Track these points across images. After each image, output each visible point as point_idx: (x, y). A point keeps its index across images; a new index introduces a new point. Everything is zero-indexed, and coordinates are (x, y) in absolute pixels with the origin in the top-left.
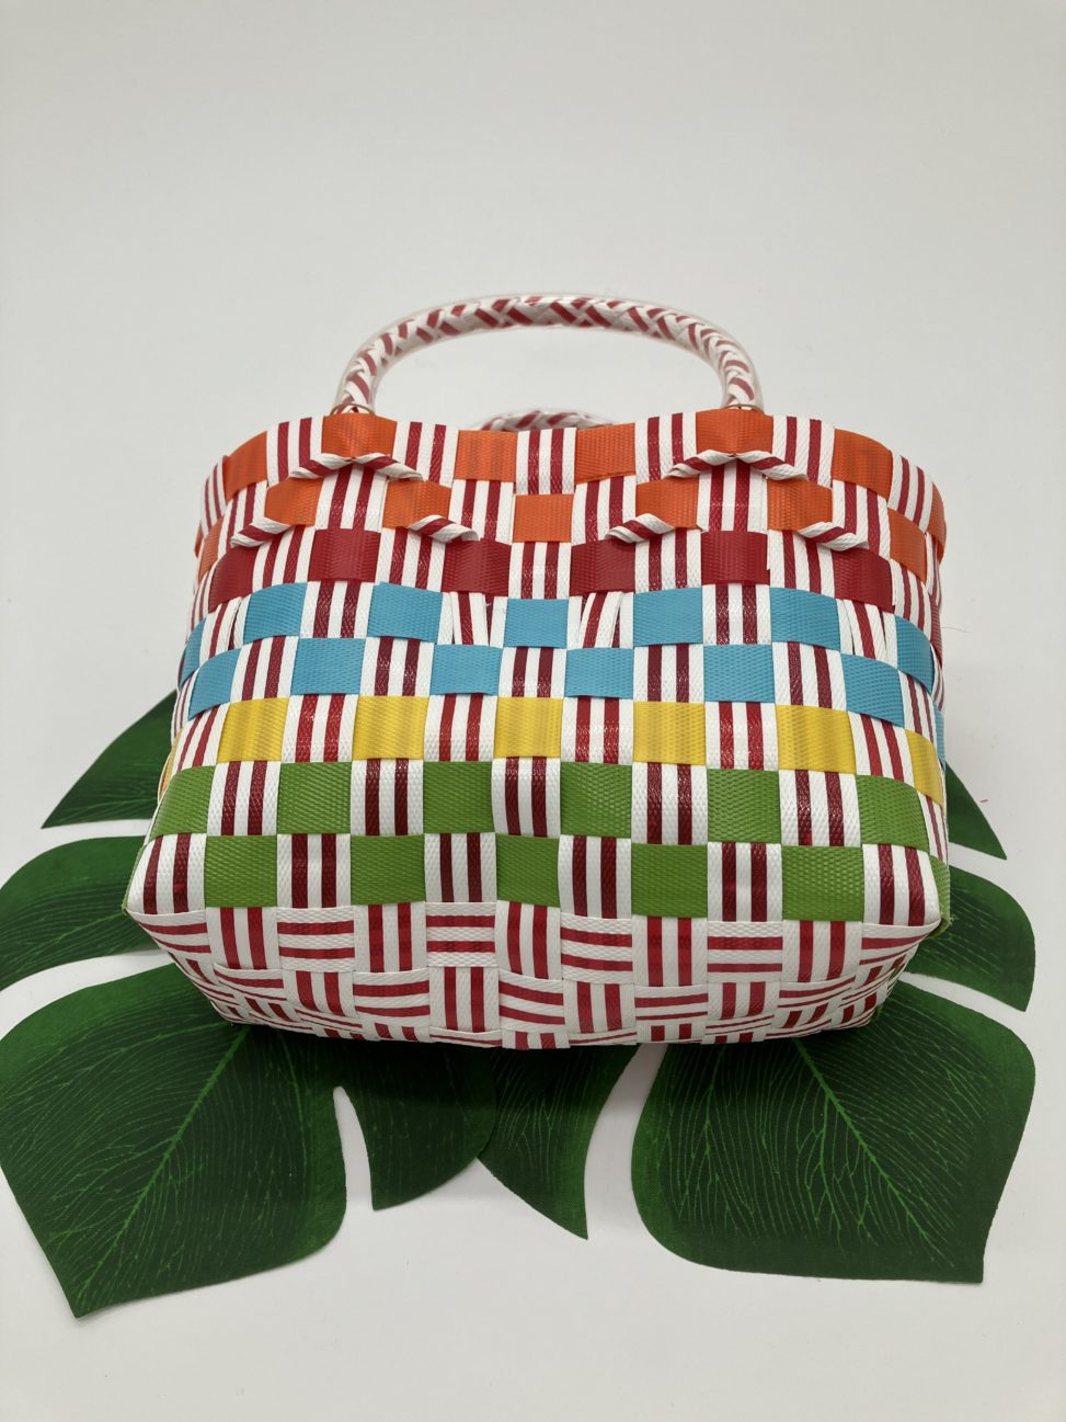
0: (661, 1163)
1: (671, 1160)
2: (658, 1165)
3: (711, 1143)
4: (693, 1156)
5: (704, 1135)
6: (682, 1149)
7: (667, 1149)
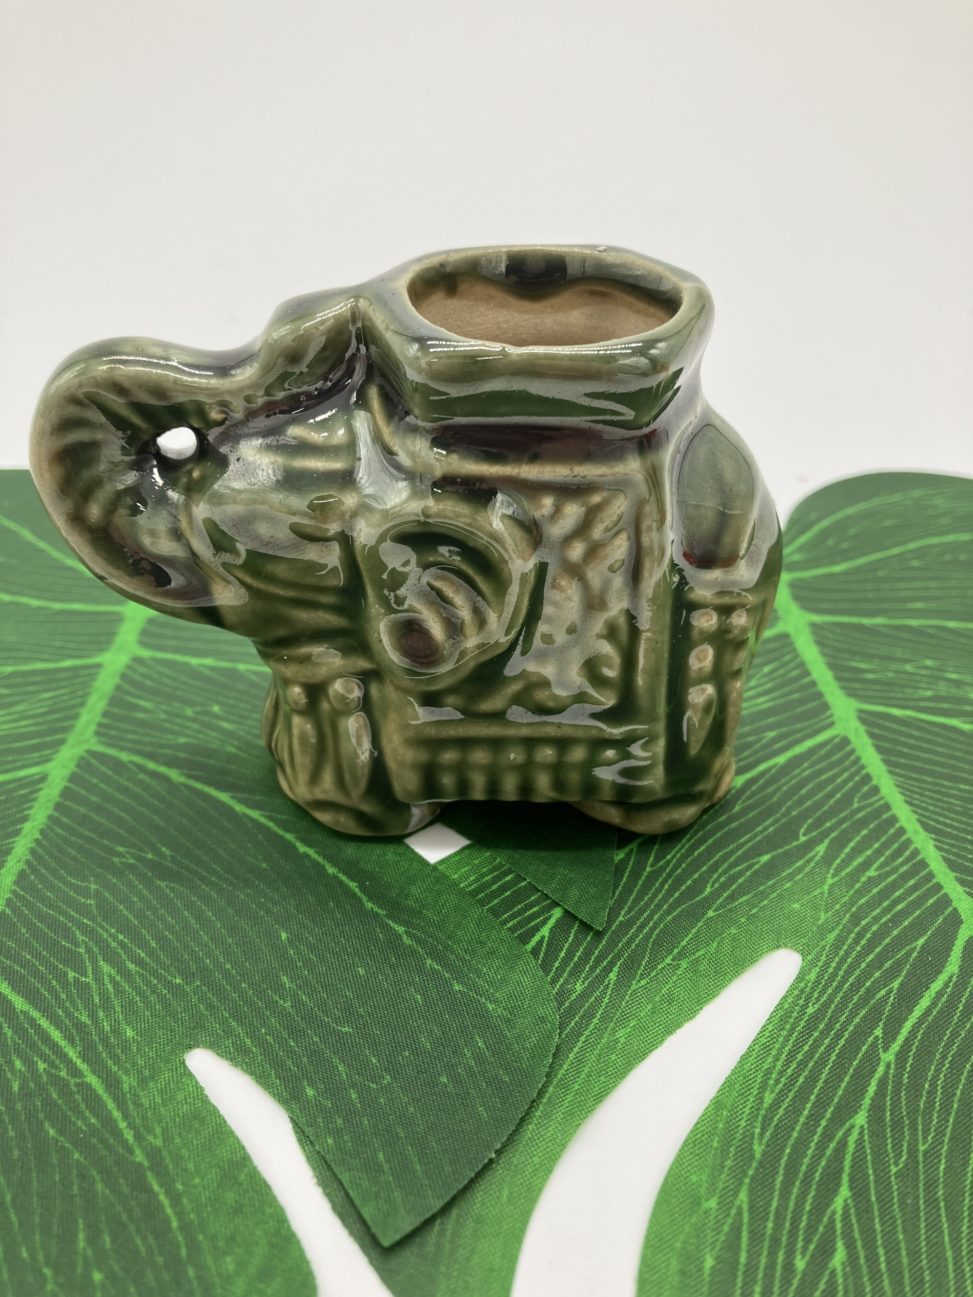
0: (718, 1259)
1: (743, 1258)
2: (709, 1262)
3: (850, 1246)
4: (800, 1264)
5: (832, 1221)
6: (775, 1241)
7: (736, 1230)
